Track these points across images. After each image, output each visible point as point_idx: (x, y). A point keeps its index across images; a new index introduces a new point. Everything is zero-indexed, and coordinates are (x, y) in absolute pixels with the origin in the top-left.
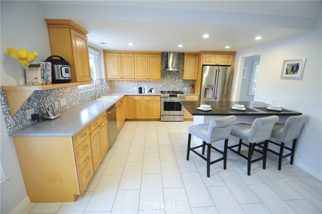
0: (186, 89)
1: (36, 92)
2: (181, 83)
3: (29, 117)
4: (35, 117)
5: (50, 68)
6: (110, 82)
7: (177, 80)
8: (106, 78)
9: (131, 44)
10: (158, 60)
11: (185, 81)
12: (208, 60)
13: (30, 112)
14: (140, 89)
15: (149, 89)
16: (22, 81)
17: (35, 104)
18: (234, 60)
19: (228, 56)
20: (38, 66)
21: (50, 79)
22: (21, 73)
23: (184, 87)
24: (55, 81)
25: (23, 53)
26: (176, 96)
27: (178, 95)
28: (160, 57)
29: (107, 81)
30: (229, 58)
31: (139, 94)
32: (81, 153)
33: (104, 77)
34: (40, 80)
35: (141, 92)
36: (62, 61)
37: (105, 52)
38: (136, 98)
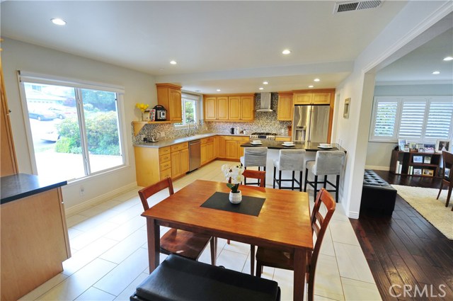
0: (284, 131)
1: (146, 125)
2: (277, 125)
3: (142, 139)
4: (145, 139)
5: (154, 113)
6: (209, 123)
7: (273, 122)
8: (204, 119)
9: (219, 90)
10: (251, 101)
11: (282, 122)
12: (300, 99)
13: (143, 136)
14: (233, 130)
15: (241, 130)
16: (141, 119)
17: (146, 133)
18: (332, 98)
19: (325, 94)
20: (149, 111)
21: (154, 119)
22: (141, 115)
23: (281, 128)
24: (156, 120)
25: (142, 106)
26: (265, 137)
27: (267, 137)
28: (252, 98)
29: (205, 122)
30: (326, 96)
31: (230, 134)
32: (163, 160)
33: (202, 118)
34: (149, 119)
35: (233, 132)
36: (162, 109)
37: (205, 96)
38: (227, 138)
